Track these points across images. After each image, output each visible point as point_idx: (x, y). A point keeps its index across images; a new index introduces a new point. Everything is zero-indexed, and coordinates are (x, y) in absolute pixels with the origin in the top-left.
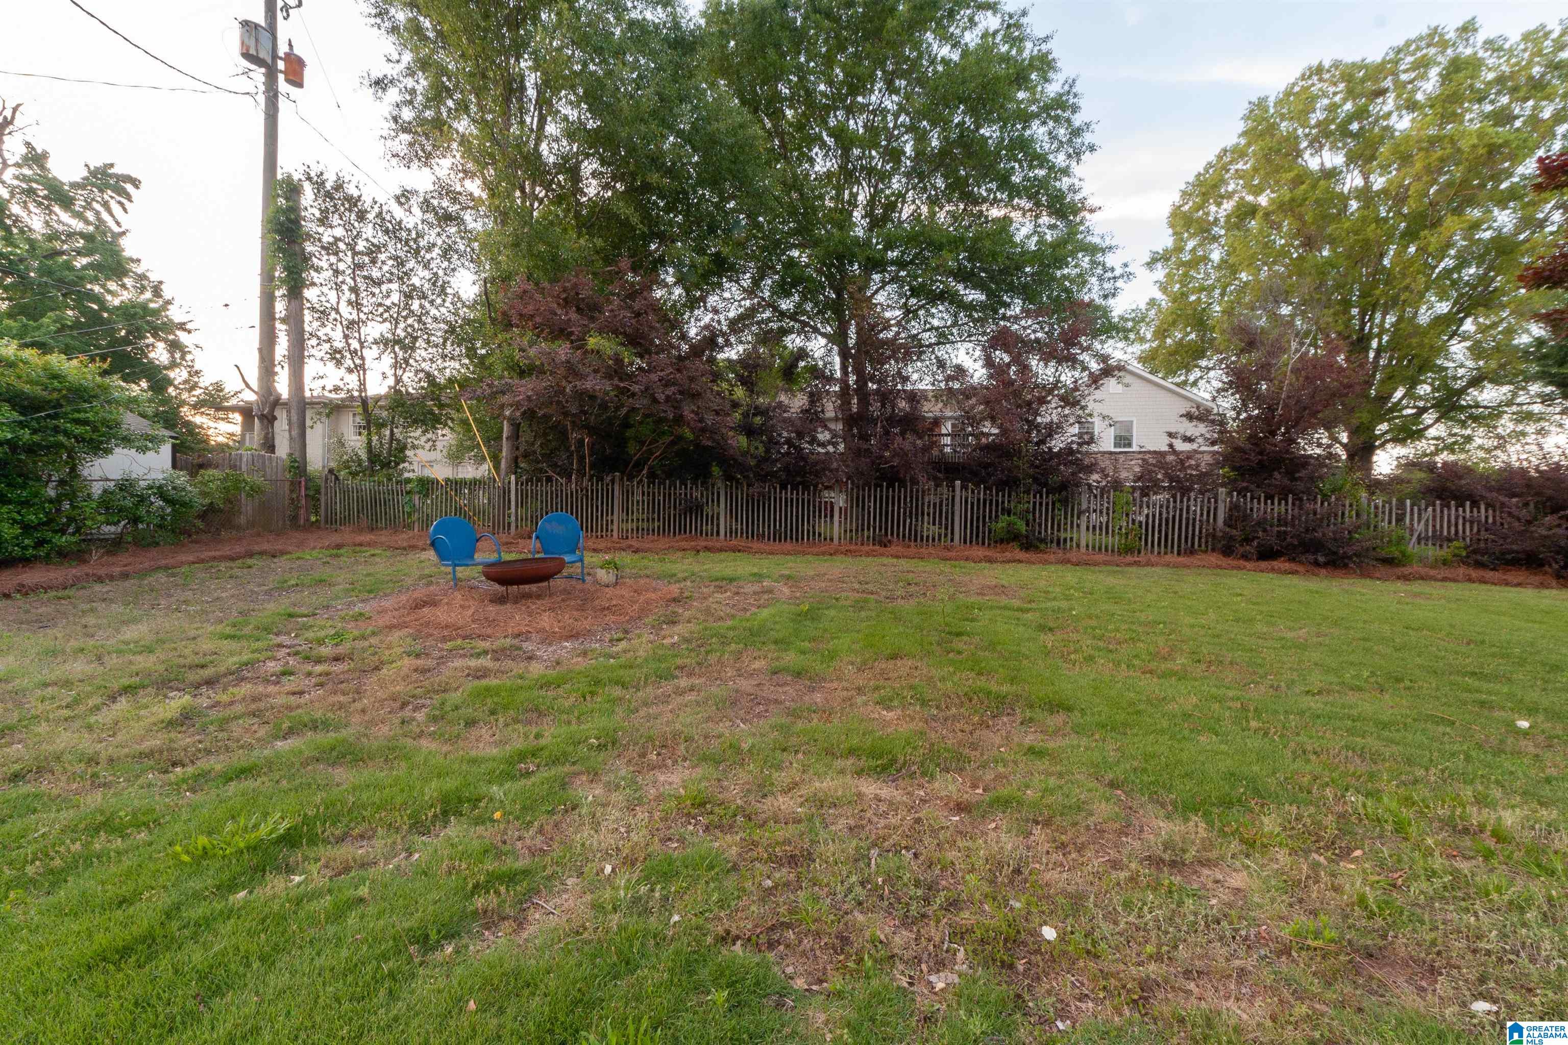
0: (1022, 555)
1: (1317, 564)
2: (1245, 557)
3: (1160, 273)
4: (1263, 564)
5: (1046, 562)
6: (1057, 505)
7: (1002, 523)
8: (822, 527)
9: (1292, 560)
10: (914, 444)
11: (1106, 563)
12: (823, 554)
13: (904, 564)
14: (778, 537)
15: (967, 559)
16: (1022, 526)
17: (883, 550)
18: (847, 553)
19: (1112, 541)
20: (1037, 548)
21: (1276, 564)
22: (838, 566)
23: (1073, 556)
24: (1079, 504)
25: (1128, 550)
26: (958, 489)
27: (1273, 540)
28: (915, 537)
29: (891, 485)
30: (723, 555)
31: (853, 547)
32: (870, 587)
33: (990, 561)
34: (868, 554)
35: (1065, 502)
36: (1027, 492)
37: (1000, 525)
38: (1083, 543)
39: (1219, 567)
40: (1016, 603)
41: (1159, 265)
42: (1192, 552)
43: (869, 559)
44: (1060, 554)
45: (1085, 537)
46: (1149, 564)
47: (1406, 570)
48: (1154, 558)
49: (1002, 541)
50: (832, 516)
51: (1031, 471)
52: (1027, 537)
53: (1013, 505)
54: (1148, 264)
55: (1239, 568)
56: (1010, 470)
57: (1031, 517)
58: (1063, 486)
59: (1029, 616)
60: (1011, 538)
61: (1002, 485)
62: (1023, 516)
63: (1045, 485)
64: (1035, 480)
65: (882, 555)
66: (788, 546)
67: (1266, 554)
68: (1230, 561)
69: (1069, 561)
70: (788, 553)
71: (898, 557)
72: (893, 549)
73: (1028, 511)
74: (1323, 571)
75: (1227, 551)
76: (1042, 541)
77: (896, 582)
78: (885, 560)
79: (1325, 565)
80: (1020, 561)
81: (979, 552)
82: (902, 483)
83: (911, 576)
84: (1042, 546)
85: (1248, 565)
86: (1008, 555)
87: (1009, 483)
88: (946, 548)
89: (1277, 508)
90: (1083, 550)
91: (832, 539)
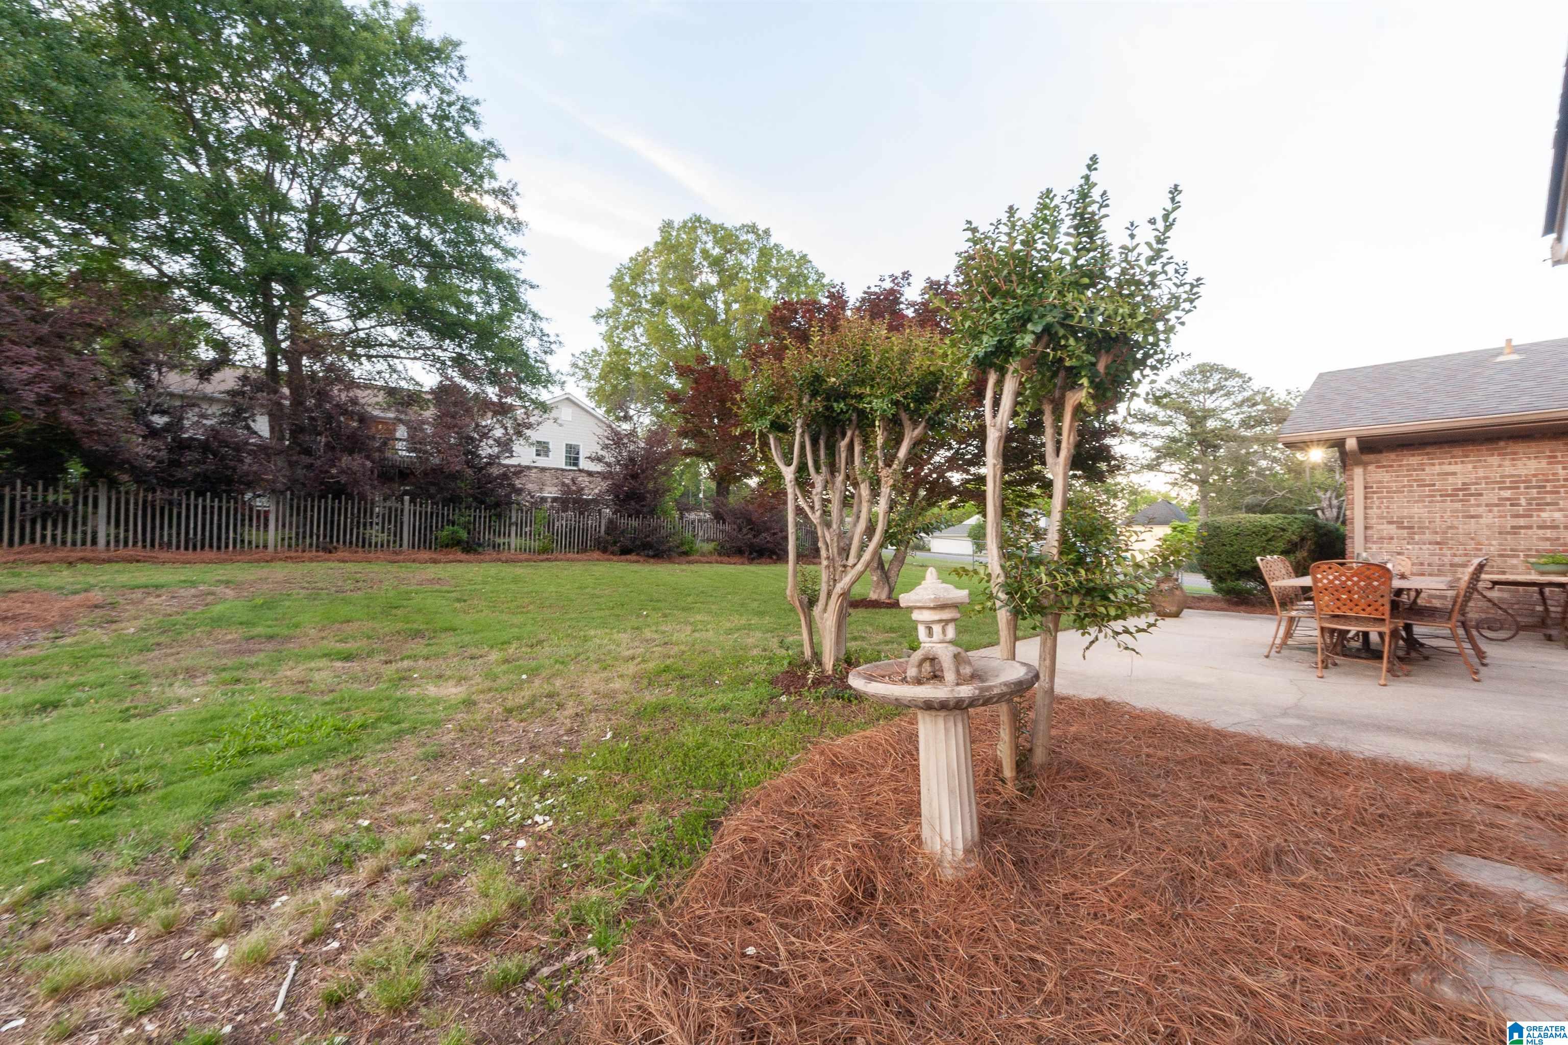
0: (463, 556)
1: (648, 556)
2: (613, 553)
3: (603, 328)
4: (623, 557)
5: (482, 561)
6: (493, 518)
7: (448, 530)
8: (253, 535)
9: (638, 554)
10: (363, 465)
11: (527, 560)
12: (258, 561)
13: (350, 567)
14: (190, 545)
15: (414, 561)
16: (464, 535)
17: (327, 556)
18: (287, 559)
19: (536, 545)
20: (476, 551)
21: (628, 557)
22: (280, 571)
23: (504, 556)
24: (510, 518)
25: (544, 550)
26: (407, 503)
27: (628, 543)
28: (364, 543)
29: (337, 496)
30: (116, 566)
31: (293, 554)
32: (319, 585)
33: (435, 561)
34: (311, 560)
35: (499, 516)
36: (469, 507)
37: (445, 533)
38: (513, 546)
39: (598, 560)
40: (445, 588)
41: (603, 320)
42: (585, 550)
43: (314, 564)
44: (494, 555)
45: (514, 541)
46: (556, 560)
47: (691, 558)
48: (560, 556)
49: (447, 546)
50: (266, 526)
51: (471, 492)
52: (468, 543)
53: (456, 517)
54: (594, 317)
55: (608, 560)
56: (454, 490)
57: (471, 527)
58: (497, 505)
59: (453, 595)
60: (454, 543)
61: (446, 502)
62: (465, 527)
63: (482, 502)
64: (475, 499)
65: (328, 560)
66: (208, 554)
67: (625, 551)
68: (606, 556)
69: (500, 560)
70: (211, 562)
71: (344, 561)
72: (340, 554)
73: (469, 522)
74: (652, 560)
75: (605, 551)
76: (480, 545)
77: (345, 581)
78: (332, 565)
79: (653, 557)
80: (461, 561)
81: (425, 555)
82: (350, 497)
83: (359, 575)
84: (480, 549)
85: (615, 558)
86: (451, 557)
87: (453, 500)
88: (395, 552)
89: (634, 523)
90: (513, 551)
91: (265, 547)
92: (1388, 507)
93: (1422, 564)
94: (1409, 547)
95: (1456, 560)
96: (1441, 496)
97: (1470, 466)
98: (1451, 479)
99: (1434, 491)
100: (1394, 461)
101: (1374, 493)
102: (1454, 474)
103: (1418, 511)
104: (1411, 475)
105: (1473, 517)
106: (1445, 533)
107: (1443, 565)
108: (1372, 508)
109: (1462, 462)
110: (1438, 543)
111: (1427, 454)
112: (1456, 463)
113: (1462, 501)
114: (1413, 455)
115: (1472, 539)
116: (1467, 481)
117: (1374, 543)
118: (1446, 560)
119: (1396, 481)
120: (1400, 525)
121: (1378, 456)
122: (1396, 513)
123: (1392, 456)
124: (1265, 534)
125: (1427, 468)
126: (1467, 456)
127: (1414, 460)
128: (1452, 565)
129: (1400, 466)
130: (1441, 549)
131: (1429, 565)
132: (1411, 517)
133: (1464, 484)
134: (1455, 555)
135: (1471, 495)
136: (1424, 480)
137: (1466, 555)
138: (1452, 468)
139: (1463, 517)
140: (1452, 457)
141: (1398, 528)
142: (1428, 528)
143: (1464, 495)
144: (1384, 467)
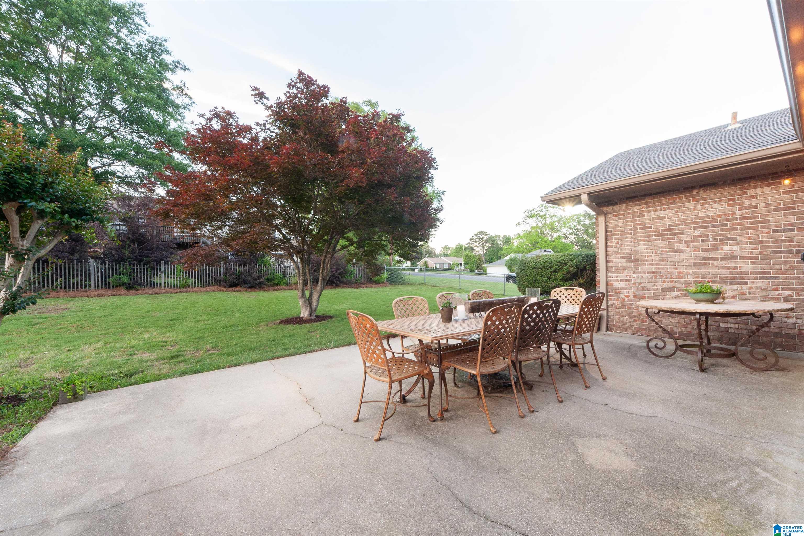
0: (126, 292)
6: (149, 270)
16: (127, 280)
49: (116, 287)
52: (130, 284)
60: (120, 285)
86: (118, 292)
92: (621, 246)
93: (643, 289)
94: (635, 276)
95: (665, 285)
96: (655, 235)
97: (674, 211)
98: (662, 222)
99: (650, 232)
100: (625, 210)
101: (612, 235)
102: (664, 218)
103: (640, 248)
104: (636, 221)
105: (676, 251)
106: (659, 264)
107: (657, 290)
108: (611, 247)
109: (669, 208)
110: (653, 273)
111: (646, 203)
112: (665, 209)
113: (669, 239)
114: (637, 205)
115: (676, 269)
116: (672, 223)
117: (613, 273)
118: (659, 286)
119: (626, 226)
120: (628, 258)
121: (615, 207)
122: (626, 250)
123: (624, 206)
124: (551, 268)
125: (646, 215)
126: (671, 204)
127: (636, 209)
128: (662, 290)
129: (629, 214)
130: (655, 277)
131: (648, 289)
132: (636, 253)
133: (670, 225)
134: (664, 282)
135: (675, 234)
136: (645, 224)
137: (672, 282)
138: (663, 213)
139: (670, 252)
140: (662, 205)
141: (628, 261)
142: (647, 261)
143: (670, 234)
144: (618, 215)
